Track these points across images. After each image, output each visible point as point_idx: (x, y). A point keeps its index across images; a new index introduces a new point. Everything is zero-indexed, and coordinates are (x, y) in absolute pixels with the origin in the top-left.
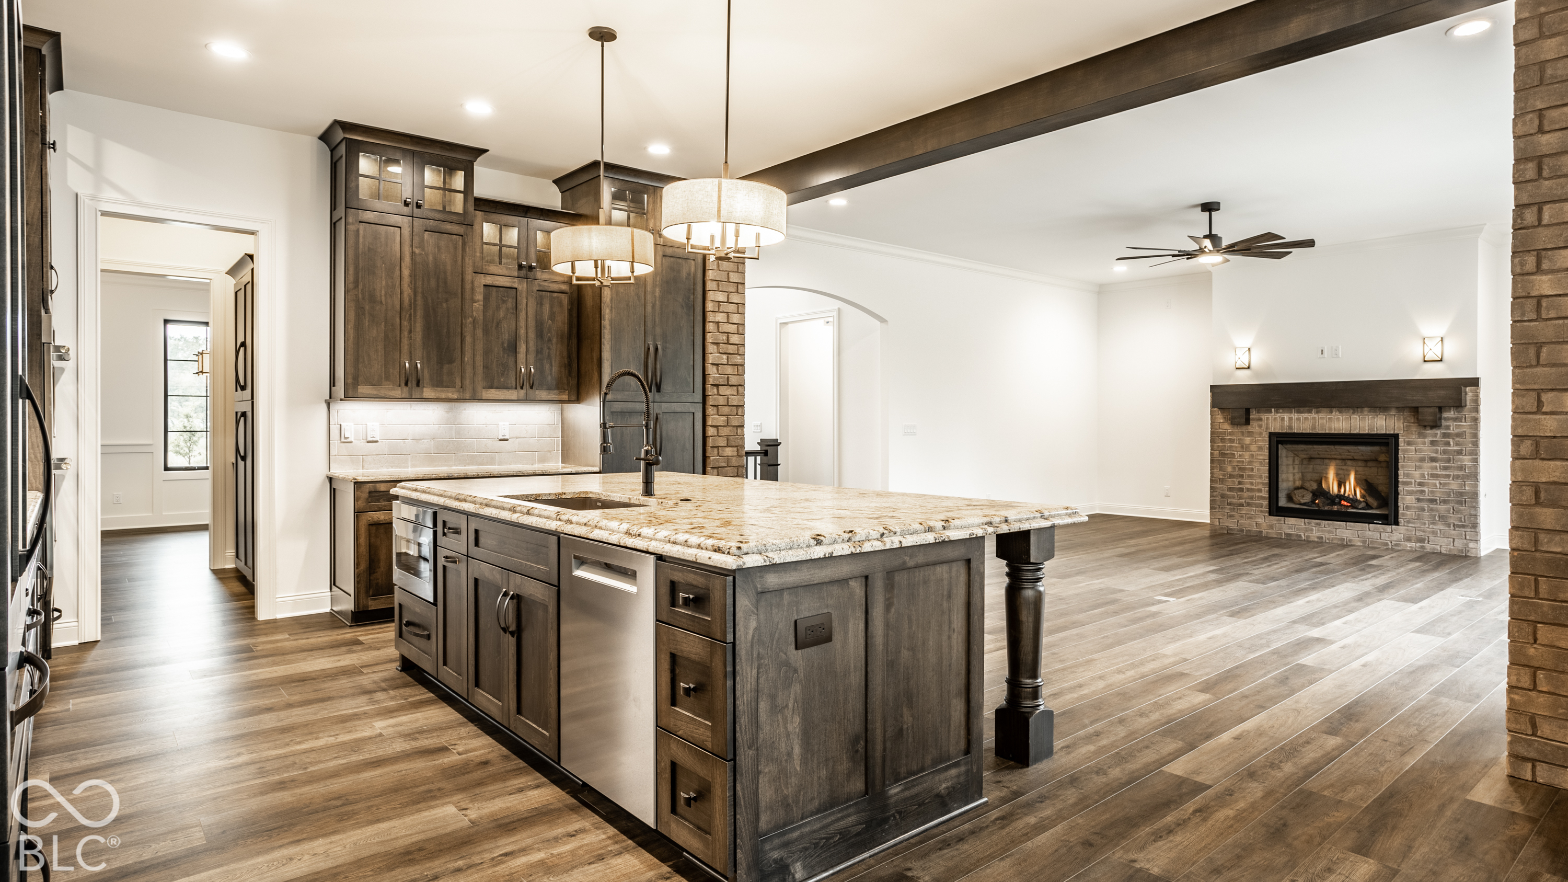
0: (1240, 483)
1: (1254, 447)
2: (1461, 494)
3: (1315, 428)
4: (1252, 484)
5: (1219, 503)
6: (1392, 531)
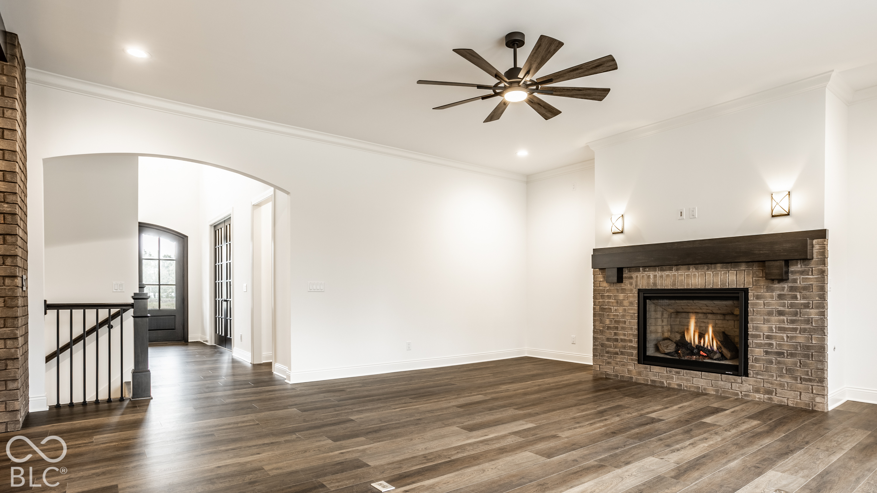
0: (615, 334)
1: (626, 303)
2: (808, 348)
3: (675, 284)
4: (625, 335)
5: (599, 351)
6: (742, 382)
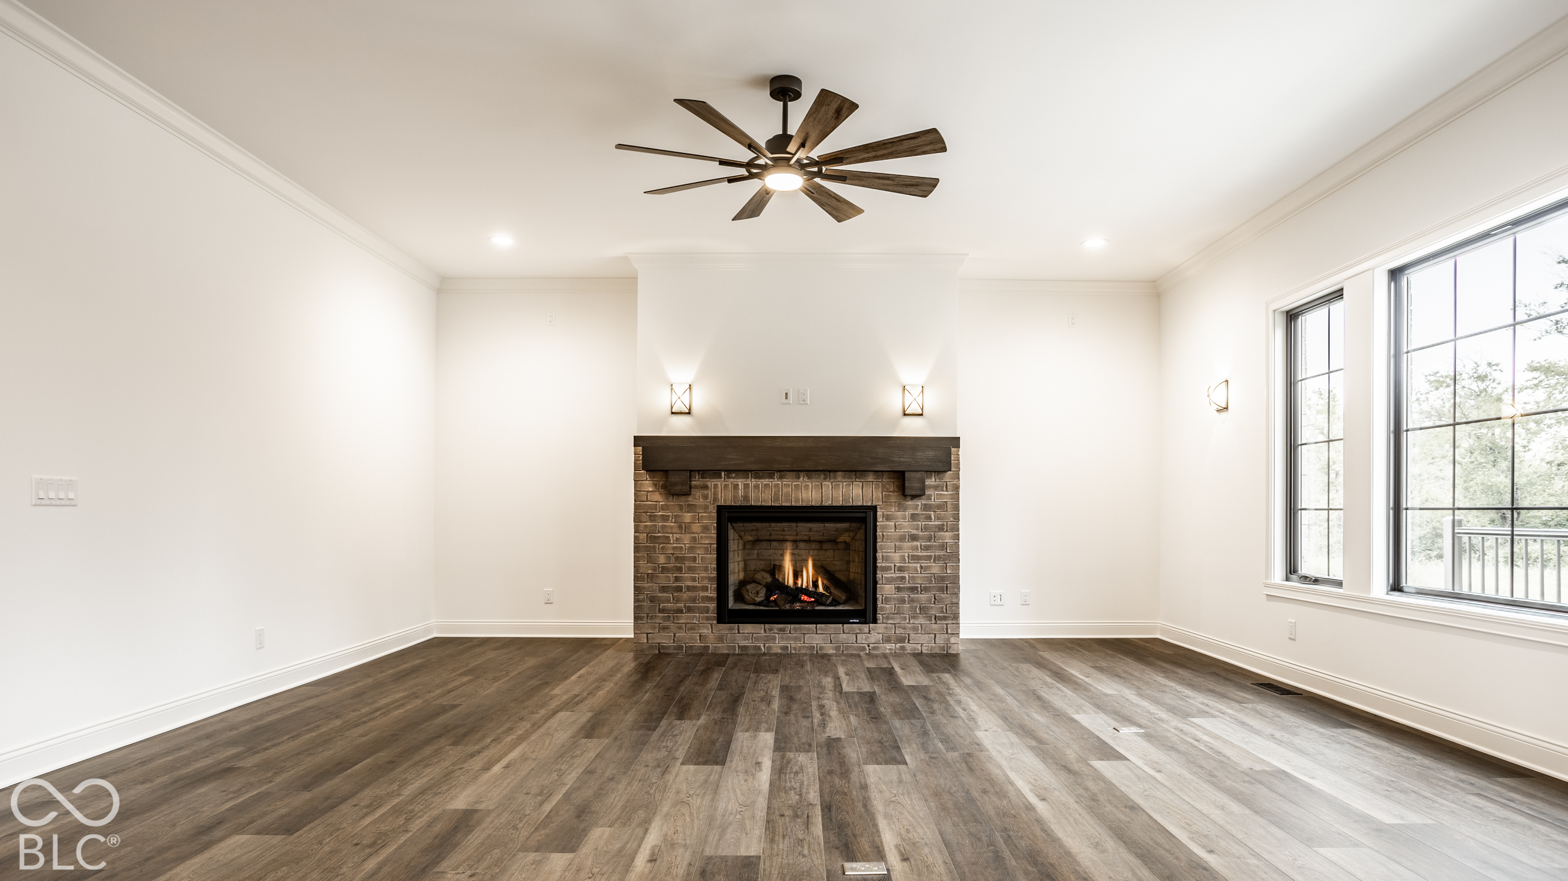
0: (677, 579)
1: (696, 527)
2: (942, 579)
4: (694, 579)
6: (870, 631)
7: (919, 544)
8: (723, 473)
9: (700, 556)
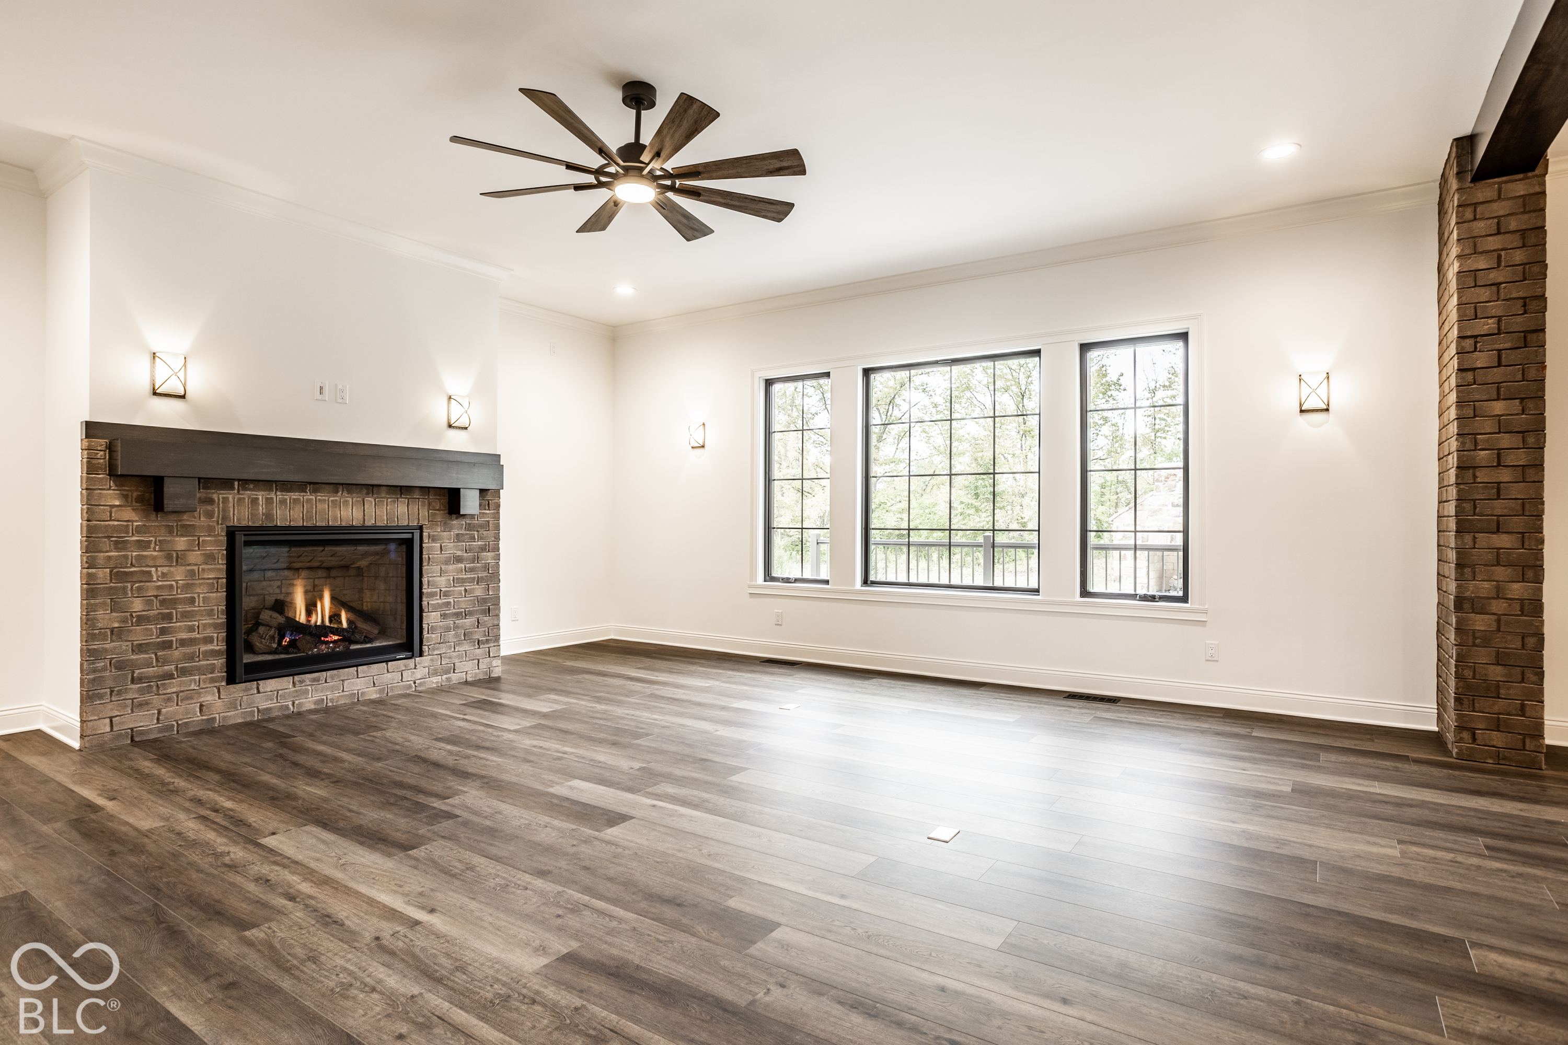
4: (191, 629)
5: (109, 683)
6: (416, 666)
7: (463, 566)
8: (236, 483)
9: (201, 596)
